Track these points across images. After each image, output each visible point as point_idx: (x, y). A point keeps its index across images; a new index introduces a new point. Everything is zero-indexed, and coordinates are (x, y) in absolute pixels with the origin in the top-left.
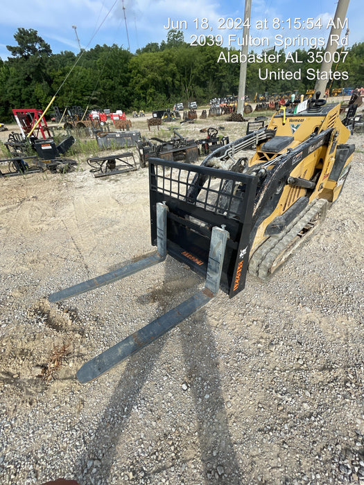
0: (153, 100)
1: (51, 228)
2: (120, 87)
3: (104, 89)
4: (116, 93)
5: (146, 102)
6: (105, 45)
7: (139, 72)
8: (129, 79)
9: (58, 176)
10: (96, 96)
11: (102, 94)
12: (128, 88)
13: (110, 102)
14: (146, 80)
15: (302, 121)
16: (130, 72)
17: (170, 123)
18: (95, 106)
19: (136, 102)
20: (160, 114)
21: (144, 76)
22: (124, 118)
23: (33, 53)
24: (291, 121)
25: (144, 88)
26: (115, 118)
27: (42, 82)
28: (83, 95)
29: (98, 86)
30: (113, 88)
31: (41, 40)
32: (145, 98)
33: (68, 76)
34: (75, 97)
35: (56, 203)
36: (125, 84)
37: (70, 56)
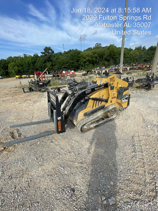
0: (88, 66)
1: (29, 109)
2: (76, 62)
3: (70, 63)
4: (74, 64)
5: (85, 67)
6: (73, 49)
7: (83, 57)
8: (79, 60)
9: (41, 93)
10: (67, 66)
11: (69, 65)
12: (79, 63)
13: (72, 67)
14: (85, 60)
15: (102, 79)
16: (80, 57)
17: (91, 75)
18: (66, 69)
19: (81, 67)
20: (88, 72)
21: (85, 58)
22: (74, 73)
23: (48, 53)
24: (100, 79)
25: (85, 62)
26: (71, 73)
27: (49, 62)
28: (62, 66)
29: (68, 62)
30: (73, 63)
31: (51, 50)
32: (84, 66)
33: (58, 60)
34: (59, 66)
35: (35, 102)
36: (78, 62)
37: (61, 53)
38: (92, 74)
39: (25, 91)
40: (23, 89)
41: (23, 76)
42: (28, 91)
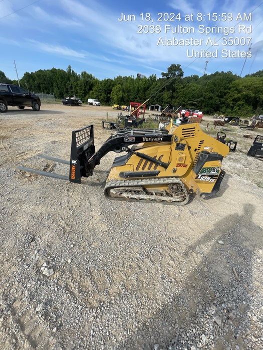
0: (239, 109)
2: (217, 98)
3: (204, 98)
4: (211, 101)
5: (232, 110)
6: (223, 72)
7: (237, 90)
8: (225, 94)
10: (197, 102)
11: (201, 100)
12: (222, 99)
13: (205, 106)
14: (239, 95)
16: (230, 89)
18: (193, 107)
19: (224, 108)
20: (230, 119)
21: (239, 92)
22: (201, 117)
25: (235, 100)
27: (169, 91)
28: (189, 100)
29: (202, 96)
30: (211, 98)
32: (232, 107)
33: (185, 88)
34: (183, 101)
36: (221, 97)
37: (195, 78)
38: (236, 125)
39: (105, 126)
40: (103, 122)
41: (122, 107)
42: (109, 127)
